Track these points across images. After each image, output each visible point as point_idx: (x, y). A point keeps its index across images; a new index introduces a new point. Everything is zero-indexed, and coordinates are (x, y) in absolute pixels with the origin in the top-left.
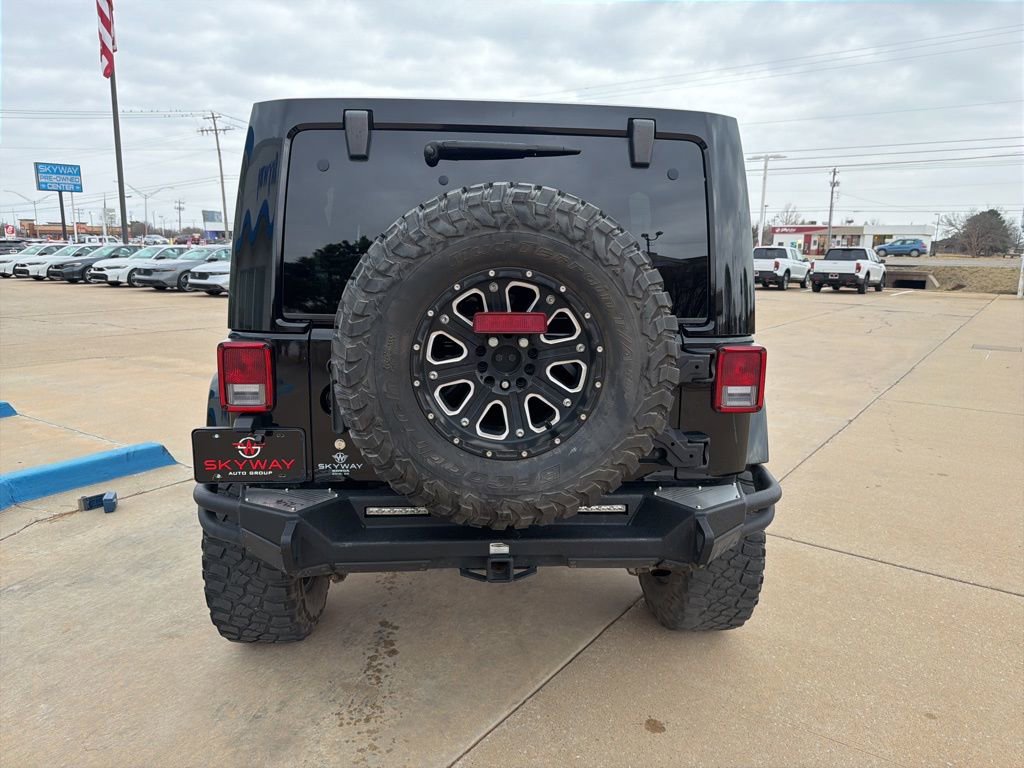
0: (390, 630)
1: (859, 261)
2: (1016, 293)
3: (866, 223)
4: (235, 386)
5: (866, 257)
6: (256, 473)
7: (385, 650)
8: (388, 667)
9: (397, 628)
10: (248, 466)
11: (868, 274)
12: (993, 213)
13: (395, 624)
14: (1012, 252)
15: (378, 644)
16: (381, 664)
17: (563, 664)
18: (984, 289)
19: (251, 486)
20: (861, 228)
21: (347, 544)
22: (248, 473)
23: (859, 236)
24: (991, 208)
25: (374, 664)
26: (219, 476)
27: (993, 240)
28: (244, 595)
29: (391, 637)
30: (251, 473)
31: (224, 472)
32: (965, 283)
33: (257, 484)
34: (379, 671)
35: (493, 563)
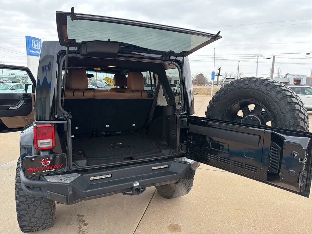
0: (82, 217)
1: (174, 87)
2: (211, 95)
3: (172, 77)
4: (40, 140)
5: (176, 87)
6: (49, 171)
7: (82, 224)
8: (86, 229)
9: (83, 216)
10: (45, 168)
11: (176, 91)
12: (201, 74)
13: (82, 215)
14: (206, 84)
15: (79, 223)
16: (83, 229)
17: (142, 216)
18: (202, 94)
19: (46, 175)
20: (171, 78)
21: (88, 191)
22: (45, 171)
23: (171, 80)
24: (201, 73)
25: (81, 229)
26: (34, 173)
27: (202, 81)
28: (35, 214)
29: (83, 219)
30: (47, 171)
31: (36, 172)
32: (198, 93)
33: (48, 174)
34: (84, 232)
35: (135, 189)
